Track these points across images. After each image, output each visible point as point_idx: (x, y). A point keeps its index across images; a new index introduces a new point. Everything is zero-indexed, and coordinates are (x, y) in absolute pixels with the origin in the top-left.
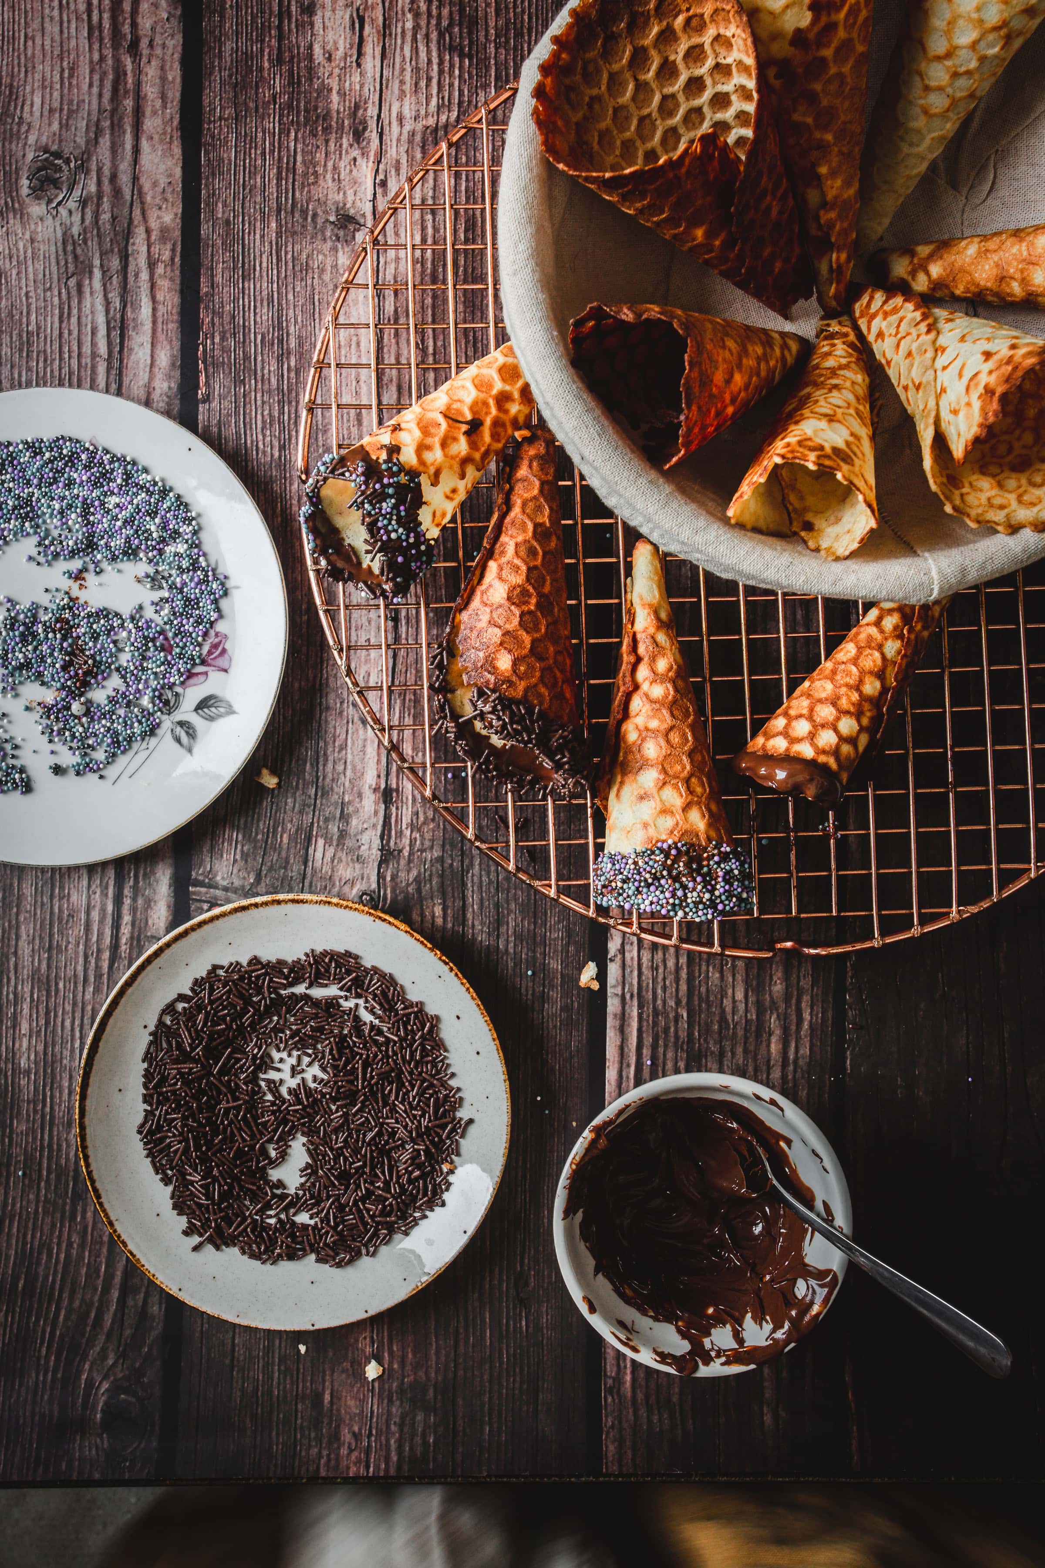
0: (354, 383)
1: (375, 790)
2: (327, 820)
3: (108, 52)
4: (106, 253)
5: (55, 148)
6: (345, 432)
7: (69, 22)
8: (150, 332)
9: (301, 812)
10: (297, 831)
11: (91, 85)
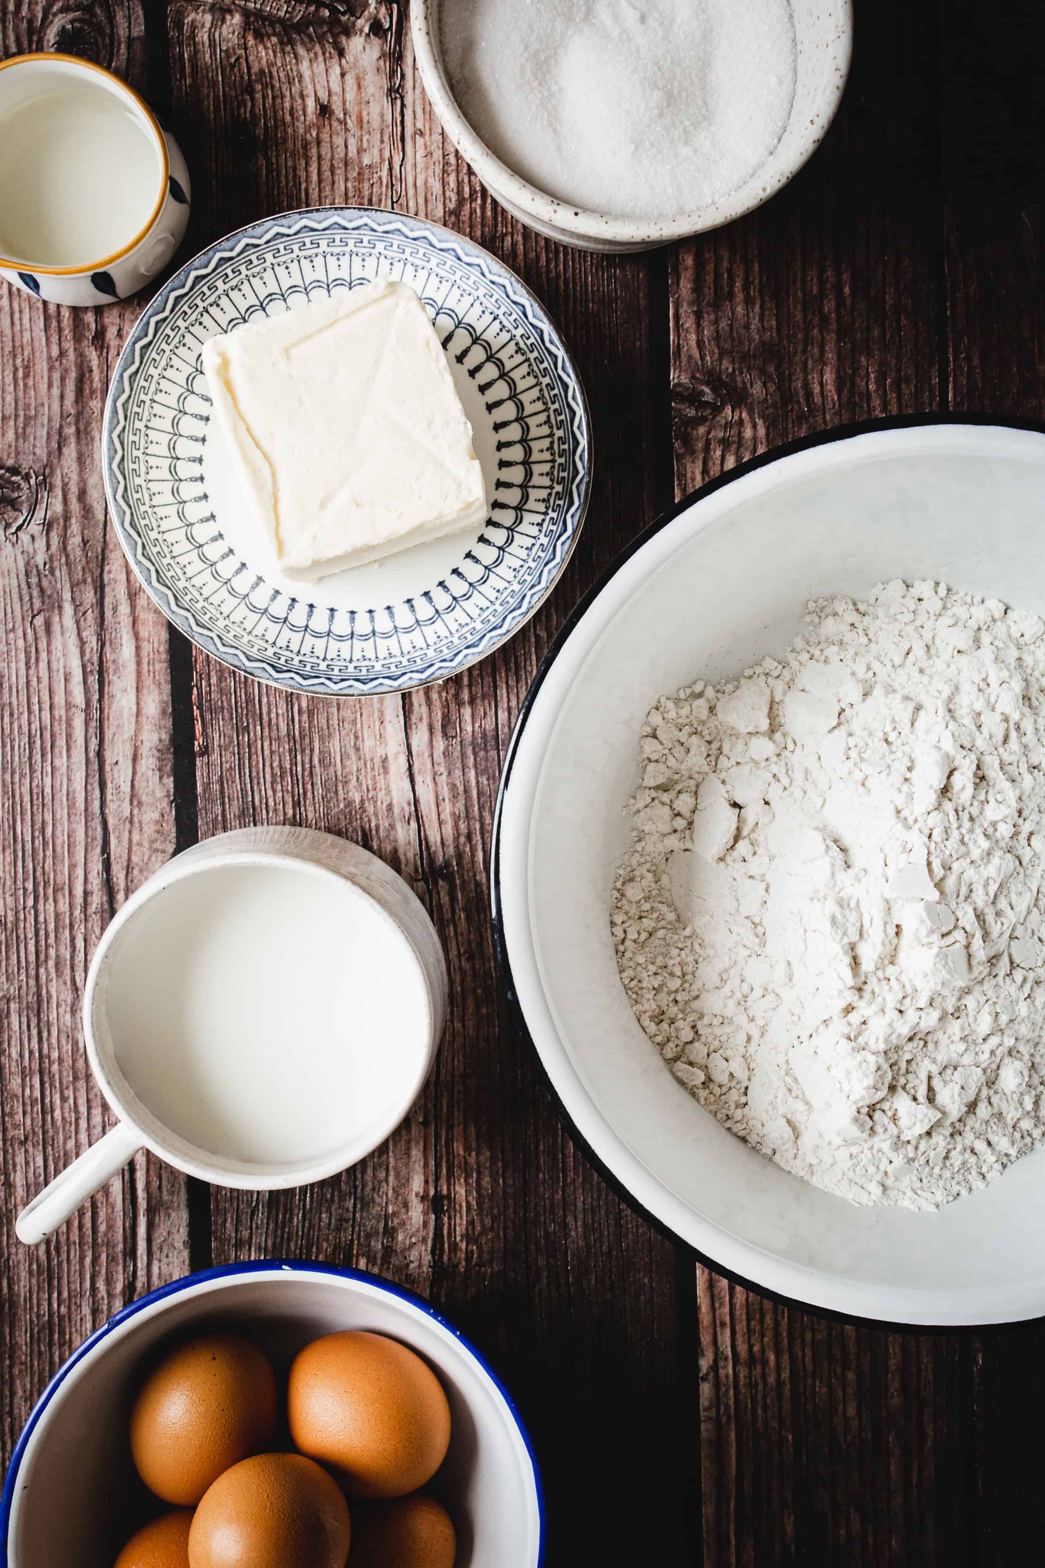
0: (377, 724)
1: (424, 1198)
2: (369, 1236)
3: (69, 345)
4: (78, 584)
5: (10, 462)
6: (370, 782)
7: (21, 312)
8: (134, 674)
9: (338, 1229)
10: (334, 1250)
11: (50, 385)
